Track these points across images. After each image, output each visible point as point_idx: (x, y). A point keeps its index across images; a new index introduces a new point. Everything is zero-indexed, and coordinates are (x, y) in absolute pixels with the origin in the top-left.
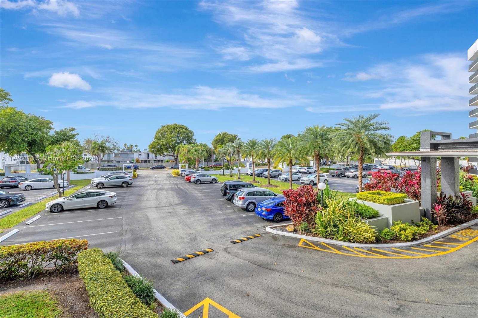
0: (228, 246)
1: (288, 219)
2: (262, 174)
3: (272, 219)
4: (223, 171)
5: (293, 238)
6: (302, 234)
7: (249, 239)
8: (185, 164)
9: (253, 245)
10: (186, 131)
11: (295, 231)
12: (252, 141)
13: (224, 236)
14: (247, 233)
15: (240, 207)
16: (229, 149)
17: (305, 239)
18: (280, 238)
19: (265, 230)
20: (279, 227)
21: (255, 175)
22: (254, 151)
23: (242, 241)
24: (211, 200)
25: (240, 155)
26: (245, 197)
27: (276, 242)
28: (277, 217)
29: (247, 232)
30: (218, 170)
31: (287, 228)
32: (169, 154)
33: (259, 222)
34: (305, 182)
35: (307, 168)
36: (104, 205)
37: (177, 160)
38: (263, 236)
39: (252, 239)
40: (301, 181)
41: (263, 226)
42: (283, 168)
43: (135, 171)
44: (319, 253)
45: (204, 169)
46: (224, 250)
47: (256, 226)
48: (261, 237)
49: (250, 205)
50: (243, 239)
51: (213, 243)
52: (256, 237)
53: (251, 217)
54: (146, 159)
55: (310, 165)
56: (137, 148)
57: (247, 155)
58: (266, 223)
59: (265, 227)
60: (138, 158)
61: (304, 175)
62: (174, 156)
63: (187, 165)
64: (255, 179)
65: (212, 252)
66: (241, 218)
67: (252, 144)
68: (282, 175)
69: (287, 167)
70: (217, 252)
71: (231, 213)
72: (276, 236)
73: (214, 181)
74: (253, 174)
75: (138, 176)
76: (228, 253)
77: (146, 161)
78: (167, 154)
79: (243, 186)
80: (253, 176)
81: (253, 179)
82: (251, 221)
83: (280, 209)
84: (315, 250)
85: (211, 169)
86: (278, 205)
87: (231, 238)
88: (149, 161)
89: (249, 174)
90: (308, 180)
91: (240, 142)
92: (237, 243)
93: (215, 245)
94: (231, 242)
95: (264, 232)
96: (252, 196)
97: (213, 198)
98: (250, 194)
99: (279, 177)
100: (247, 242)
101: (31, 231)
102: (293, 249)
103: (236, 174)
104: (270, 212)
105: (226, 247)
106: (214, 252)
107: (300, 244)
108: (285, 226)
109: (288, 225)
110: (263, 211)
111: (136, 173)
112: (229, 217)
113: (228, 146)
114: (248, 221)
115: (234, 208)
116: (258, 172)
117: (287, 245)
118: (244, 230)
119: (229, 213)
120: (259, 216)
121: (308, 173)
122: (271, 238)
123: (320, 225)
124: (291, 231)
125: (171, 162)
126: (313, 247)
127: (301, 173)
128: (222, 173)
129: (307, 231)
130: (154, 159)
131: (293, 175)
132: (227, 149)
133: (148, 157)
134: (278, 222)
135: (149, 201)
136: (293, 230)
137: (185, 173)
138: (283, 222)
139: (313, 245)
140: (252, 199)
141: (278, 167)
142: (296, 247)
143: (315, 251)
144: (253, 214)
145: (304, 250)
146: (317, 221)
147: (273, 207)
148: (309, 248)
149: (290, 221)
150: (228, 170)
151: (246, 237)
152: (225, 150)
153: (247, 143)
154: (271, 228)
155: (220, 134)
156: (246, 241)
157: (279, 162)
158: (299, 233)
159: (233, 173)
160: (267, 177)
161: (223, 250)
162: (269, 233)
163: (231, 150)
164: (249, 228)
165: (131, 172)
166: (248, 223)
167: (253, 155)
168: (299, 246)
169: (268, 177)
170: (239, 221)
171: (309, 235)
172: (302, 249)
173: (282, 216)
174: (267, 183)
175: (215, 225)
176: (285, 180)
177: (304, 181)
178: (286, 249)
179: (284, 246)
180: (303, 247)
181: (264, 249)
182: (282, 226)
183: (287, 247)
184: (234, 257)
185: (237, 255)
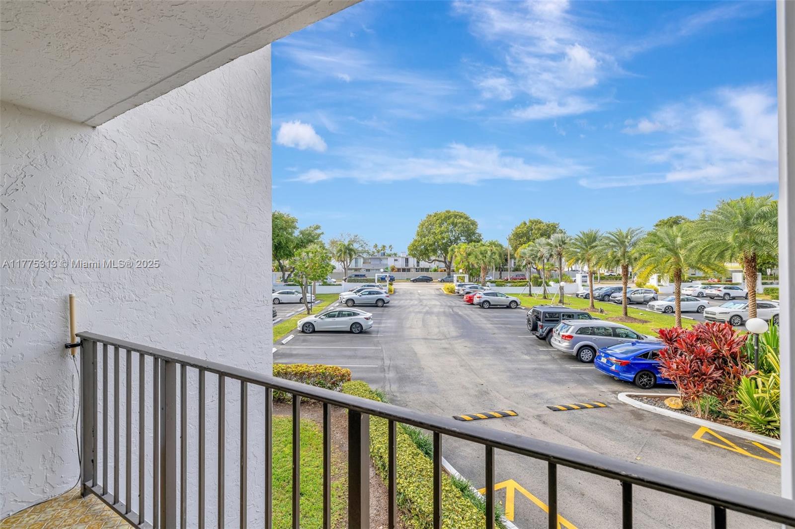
0: (544, 413)
1: (669, 386)
2: (609, 296)
3: (631, 380)
4: (530, 289)
5: (683, 423)
6: (703, 418)
7: (583, 408)
8: (462, 275)
9: (591, 420)
10: (465, 221)
11: (685, 410)
12: (587, 234)
13: (536, 395)
14: (579, 398)
15: (563, 352)
16: (541, 249)
17: (710, 429)
18: (649, 417)
19: (617, 398)
20: (648, 397)
21: (594, 298)
22: (591, 251)
23: (569, 409)
24: (510, 336)
25: (563, 260)
26: (574, 335)
27: (639, 422)
28: (643, 377)
29: (578, 396)
30: (520, 286)
31: (667, 402)
32: (437, 258)
33: (603, 383)
34: (718, 317)
35: (725, 288)
36: (357, 330)
37: (450, 269)
38: (611, 408)
39: (588, 410)
40: (705, 315)
41: (610, 390)
42: (658, 286)
43: (391, 284)
44: (746, 460)
45: (495, 284)
46: (535, 417)
47: (596, 388)
48: (607, 408)
49: (584, 351)
50: (571, 406)
51: (517, 403)
52: (596, 407)
53: (585, 371)
54: (404, 267)
55: (733, 282)
56: (391, 250)
57: (577, 260)
58: (616, 387)
59: (615, 392)
60: (393, 265)
61: (712, 302)
62: (445, 262)
63: (467, 276)
64: (594, 304)
65: (515, 418)
66: (566, 371)
67: (586, 240)
68: (657, 300)
69: (670, 285)
70: (524, 418)
71: (547, 361)
72: (641, 412)
73: (513, 305)
74: (590, 296)
75: (395, 292)
76: (544, 423)
77: (404, 270)
78: (434, 259)
79: (570, 316)
80: (591, 299)
81: (590, 305)
82: (586, 378)
83: (651, 364)
84: (737, 453)
85: (508, 284)
86: (645, 355)
87: (547, 401)
88: (409, 270)
89: (582, 296)
90: (726, 313)
91: (562, 237)
92: (559, 410)
93: (520, 406)
94: (548, 407)
95: (613, 400)
96: (588, 334)
97: (513, 333)
98: (582, 331)
99: (649, 303)
100: (580, 412)
101: (288, 352)
102: (679, 441)
103: (555, 294)
104: (627, 366)
105: (539, 414)
106: (518, 417)
107: (698, 435)
108: (662, 399)
109: (668, 397)
110: (612, 364)
111: (393, 287)
112: (543, 367)
113: (539, 244)
114: (580, 378)
116: (602, 292)
117: (665, 433)
118: (573, 392)
119: (544, 360)
120: (604, 373)
122: (629, 413)
123: (751, 405)
124: (675, 408)
125: (441, 271)
126: (730, 446)
127: (709, 298)
128: (529, 292)
129: (716, 415)
130: (416, 267)
131: (683, 300)
132: (536, 249)
133: (408, 263)
134: (644, 387)
135: (414, 328)
136: (680, 407)
137: (463, 290)
138: (656, 390)
139: (731, 444)
140: (588, 340)
141: (647, 284)
142: (687, 439)
143: (736, 456)
144: (592, 367)
145: (707, 447)
146: (743, 395)
147: (634, 359)
148: (720, 447)
149: (675, 390)
150: (539, 286)
151: (576, 403)
152: (532, 250)
153: (577, 237)
154: (630, 396)
155: (525, 224)
156: (576, 411)
157: (650, 274)
158: (696, 415)
159: (548, 292)
160: (621, 303)
161: (533, 417)
162: (625, 404)
163: (545, 251)
164: (582, 390)
165: (386, 286)
166: (581, 382)
167: (589, 261)
168: (693, 439)
169: (623, 302)
170: (563, 376)
171: (722, 422)
172: (702, 446)
173: (655, 378)
174: (622, 314)
175: (517, 376)
176: (663, 310)
177: (715, 315)
178: (662, 439)
179: (657, 433)
180: (704, 443)
181: (613, 430)
182: (655, 397)
183: (664, 435)
184: (555, 431)
185: (560, 429)
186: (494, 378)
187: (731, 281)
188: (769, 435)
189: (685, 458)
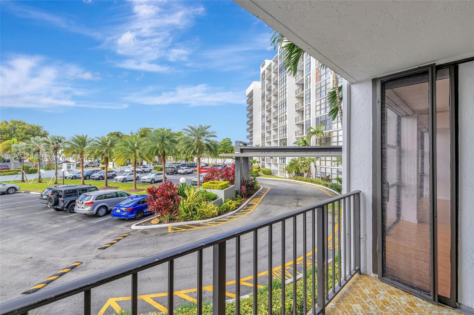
0: (99, 253)
1: (151, 214)
2: (90, 176)
3: (133, 218)
4: (23, 176)
5: (162, 228)
6: (167, 223)
7: (118, 240)
9: (127, 244)
11: (160, 222)
13: (85, 246)
14: (112, 236)
16: (38, 145)
17: (172, 226)
18: (150, 231)
19: (131, 229)
20: (144, 223)
23: (112, 244)
26: (94, 201)
27: (147, 235)
28: (138, 214)
29: (111, 235)
31: (152, 222)
33: (119, 224)
34: (147, 181)
35: (143, 168)
38: (132, 234)
39: (122, 240)
40: (141, 180)
41: (125, 226)
42: (113, 168)
44: (187, 232)
46: (95, 258)
47: (117, 228)
48: (130, 235)
49: (101, 209)
50: (112, 242)
51: (75, 256)
52: (125, 237)
53: (105, 221)
55: (143, 165)
57: (73, 154)
58: (128, 223)
59: (130, 226)
61: (142, 175)
65: (81, 265)
66: (94, 225)
67: (80, 141)
68: (117, 176)
70: (88, 263)
71: (74, 223)
72: (145, 230)
73: (11, 191)
76: (103, 258)
80: (82, 179)
81: (82, 183)
82: (108, 225)
83: (142, 206)
84: (183, 231)
86: (139, 203)
87: (95, 246)
90: (149, 178)
91: (58, 137)
92: (107, 247)
93: (78, 257)
94: (98, 249)
95: (130, 231)
96: (103, 199)
99: (115, 178)
100: (118, 243)
102: (165, 236)
103: (51, 178)
105: (96, 255)
106: (84, 264)
107: (170, 230)
108: (150, 221)
109: (152, 219)
110: (124, 212)
112: (75, 227)
114: (105, 226)
115: (74, 217)
116: (85, 174)
117: (159, 235)
118: (107, 234)
119: (72, 224)
120: (117, 218)
121: (143, 172)
122: (141, 233)
123: (184, 211)
124: (156, 223)
127: (139, 173)
129: (171, 220)
134: (139, 219)
136: (158, 222)
138: (144, 218)
139: (180, 229)
140: (103, 202)
142: (167, 233)
143: (184, 232)
144: (109, 217)
145: (175, 233)
146: (181, 208)
148: (178, 231)
149: (154, 215)
151: (114, 239)
154: (136, 225)
156: (116, 243)
158: (165, 223)
161: (94, 258)
162: (136, 230)
164: (111, 232)
166: (107, 228)
168: (169, 233)
169: (105, 179)
170: (94, 228)
171: (174, 222)
172: (173, 234)
173: (143, 212)
175: (59, 240)
176: (123, 181)
177: (145, 180)
178: (160, 238)
179: (157, 236)
180: (173, 232)
181: (141, 244)
182: (146, 222)
183: (160, 236)
184: (113, 259)
185: (115, 256)
186: (39, 249)
187: (142, 164)
188: (187, 221)
189: (172, 241)
